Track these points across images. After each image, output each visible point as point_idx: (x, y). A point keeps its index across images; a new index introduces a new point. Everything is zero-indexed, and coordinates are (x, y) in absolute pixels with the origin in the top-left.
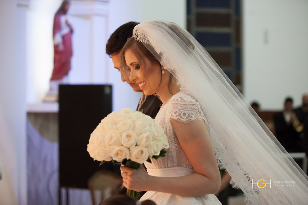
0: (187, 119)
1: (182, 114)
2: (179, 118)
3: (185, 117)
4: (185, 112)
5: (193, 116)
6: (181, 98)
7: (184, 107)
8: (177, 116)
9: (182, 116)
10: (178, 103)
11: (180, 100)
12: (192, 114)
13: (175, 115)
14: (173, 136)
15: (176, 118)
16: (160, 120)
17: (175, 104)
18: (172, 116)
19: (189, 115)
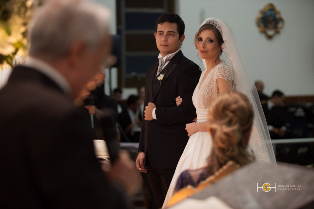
0: (227, 79)
1: (224, 76)
2: (223, 78)
3: (226, 78)
4: (226, 75)
5: (230, 78)
6: (223, 67)
7: (226, 72)
8: (222, 77)
9: (225, 77)
10: (222, 69)
11: (223, 68)
12: (230, 77)
13: (220, 76)
14: (216, 89)
15: (221, 78)
16: (209, 79)
17: (220, 70)
18: (219, 76)
19: (228, 77)
